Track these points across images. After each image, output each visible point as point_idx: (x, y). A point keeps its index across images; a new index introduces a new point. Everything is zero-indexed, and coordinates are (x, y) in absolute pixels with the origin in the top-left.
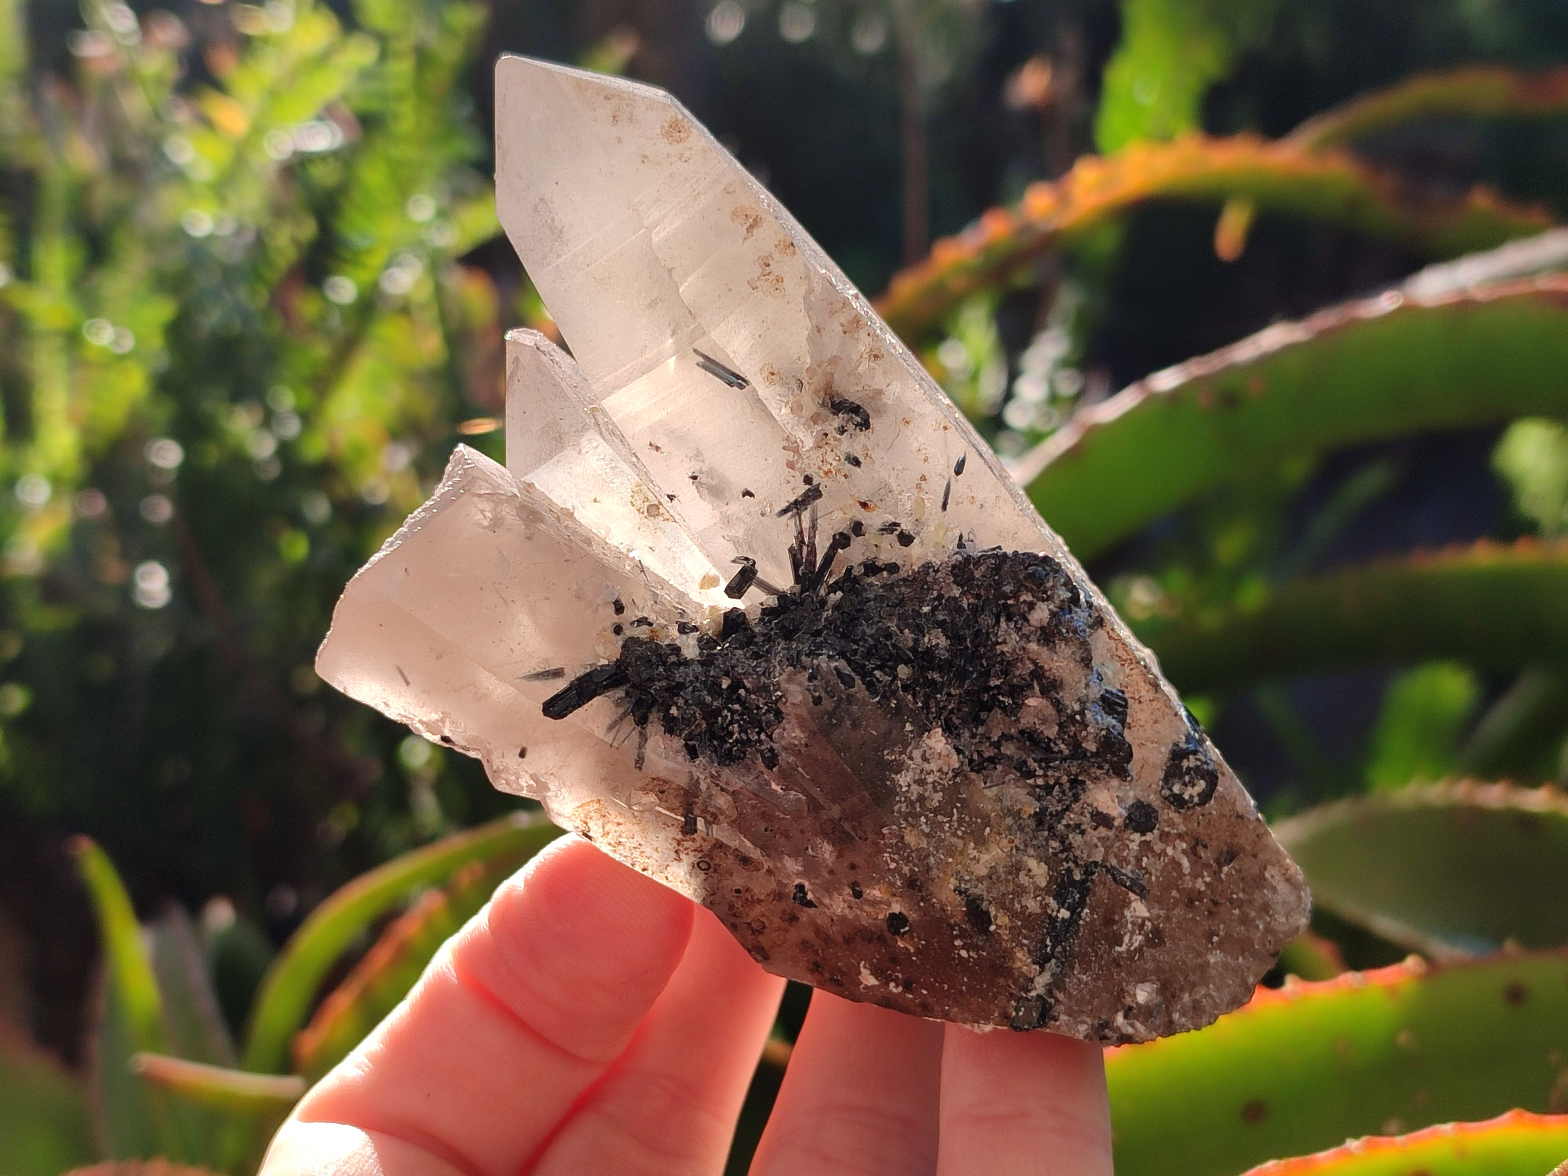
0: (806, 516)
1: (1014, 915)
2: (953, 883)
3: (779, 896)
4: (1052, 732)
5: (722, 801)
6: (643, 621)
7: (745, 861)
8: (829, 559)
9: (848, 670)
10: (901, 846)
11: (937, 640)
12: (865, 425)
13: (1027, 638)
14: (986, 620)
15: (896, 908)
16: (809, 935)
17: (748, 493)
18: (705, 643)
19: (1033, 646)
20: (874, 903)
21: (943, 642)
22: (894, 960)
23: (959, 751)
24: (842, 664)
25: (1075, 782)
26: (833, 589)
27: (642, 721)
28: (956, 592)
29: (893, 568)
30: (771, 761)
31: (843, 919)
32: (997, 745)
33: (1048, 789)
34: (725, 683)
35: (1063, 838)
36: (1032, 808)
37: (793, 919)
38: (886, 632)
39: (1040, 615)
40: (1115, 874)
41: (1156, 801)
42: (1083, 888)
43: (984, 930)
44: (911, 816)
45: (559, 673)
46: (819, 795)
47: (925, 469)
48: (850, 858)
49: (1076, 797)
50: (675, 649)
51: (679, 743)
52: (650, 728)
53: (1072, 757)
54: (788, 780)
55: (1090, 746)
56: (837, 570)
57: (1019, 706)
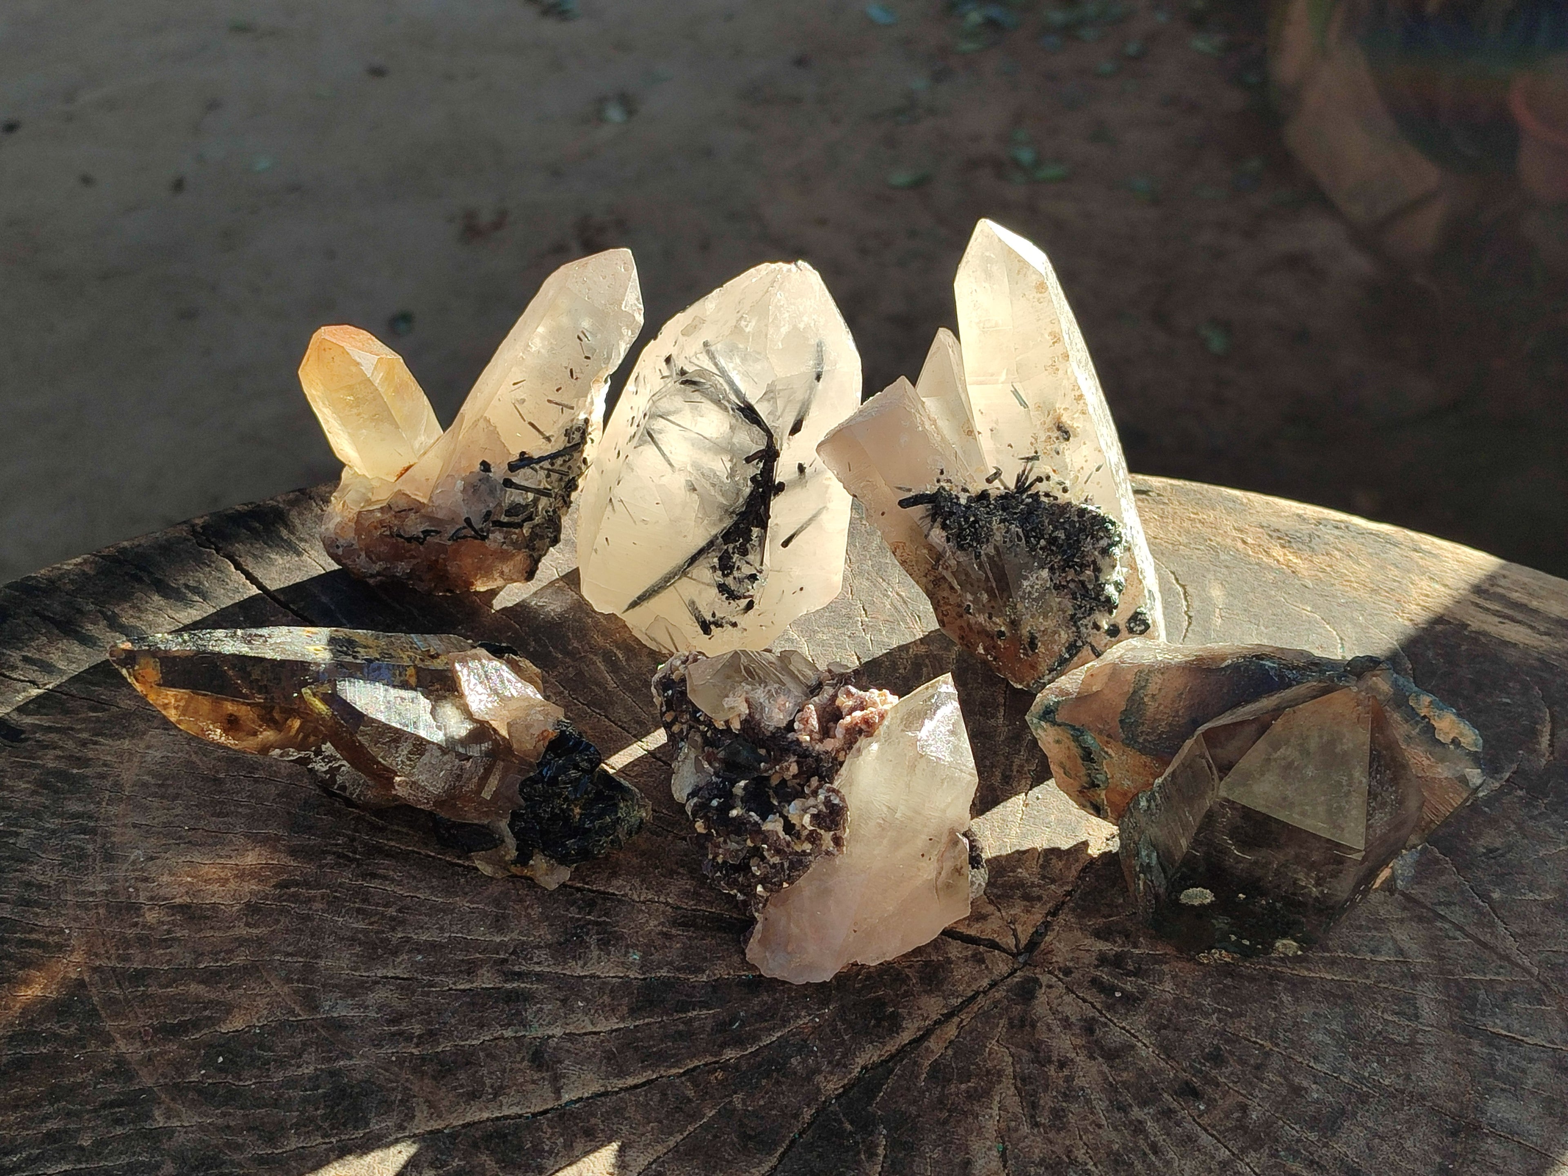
0: (1030, 464)
1: (1047, 650)
2: (1029, 628)
3: (959, 606)
4: (1090, 587)
5: (953, 562)
6: (949, 481)
7: (952, 588)
8: (1032, 485)
9: (1021, 535)
10: (1014, 607)
11: (1061, 535)
12: (1068, 439)
13: (1095, 549)
14: (1082, 536)
15: (1003, 629)
16: (965, 625)
17: (1010, 445)
18: (970, 499)
19: (1096, 553)
20: (995, 623)
21: (1063, 537)
22: (994, 647)
23: (1052, 580)
24: (1020, 530)
25: (1091, 609)
26: (1028, 497)
27: (934, 521)
28: (1076, 519)
29: (1056, 498)
30: (978, 556)
31: (981, 624)
32: (1068, 582)
33: (1080, 607)
34: (972, 519)
35: (1078, 628)
36: (1070, 612)
37: (961, 616)
38: (1042, 522)
39: (1104, 543)
40: (1093, 648)
41: (1122, 626)
42: (1078, 649)
43: (1033, 650)
44: (1023, 598)
45: (910, 490)
46: (990, 575)
47: (1084, 465)
48: (993, 603)
49: (1089, 615)
50: (957, 498)
51: (944, 534)
52: (936, 524)
53: (1094, 599)
54: (981, 566)
55: (1102, 599)
56: (1033, 491)
57: (1082, 572)
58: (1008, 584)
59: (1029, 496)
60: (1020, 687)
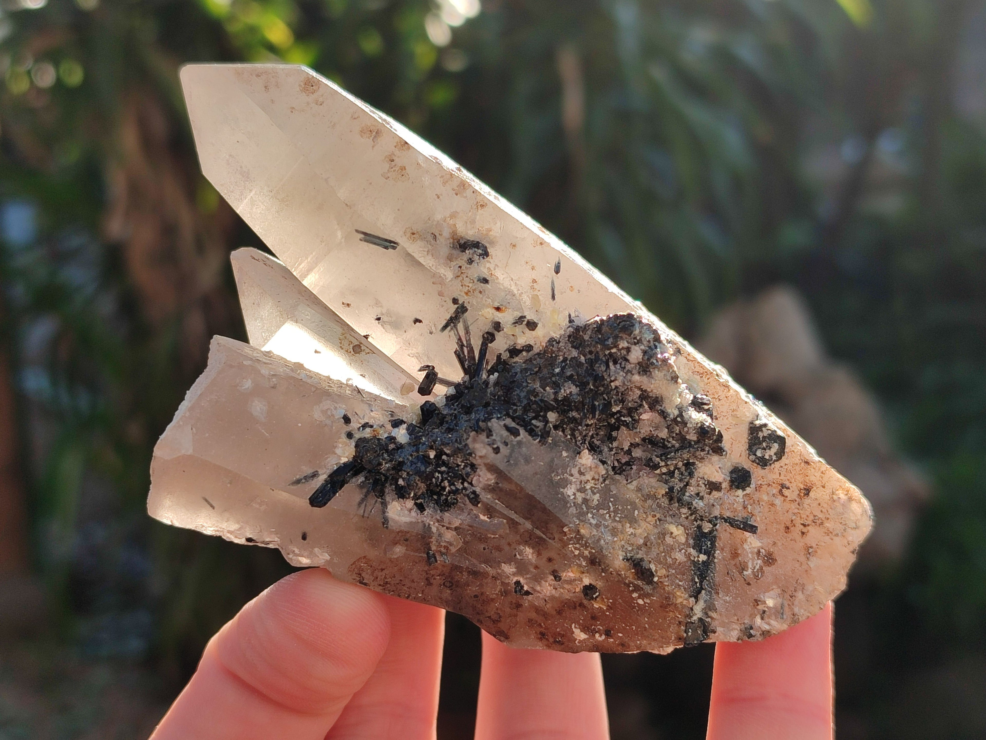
0: (460, 326)
1: (669, 567)
2: (621, 555)
3: (505, 593)
4: (663, 434)
6: (366, 426)
7: (476, 574)
8: (483, 352)
9: (513, 425)
10: (579, 538)
11: (570, 389)
12: (486, 254)
13: (630, 373)
14: (600, 367)
15: (587, 581)
16: (533, 615)
17: (417, 321)
18: (411, 430)
19: (636, 378)
20: (571, 582)
21: (574, 390)
22: (594, 618)
23: (603, 463)
24: (508, 421)
25: (688, 465)
27: (381, 494)
28: (575, 353)
29: (529, 348)
30: (476, 500)
31: (552, 598)
32: (629, 452)
33: (671, 474)
34: (432, 454)
35: (689, 505)
36: (663, 490)
37: (519, 606)
38: (533, 392)
39: (636, 355)
40: (731, 522)
41: (747, 464)
42: (711, 537)
43: (650, 582)
44: (581, 515)
45: (315, 475)
46: (514, 516)
47: (534, 275)
48: (546, 554)
49: (691, 475)
50: (392, 439)
51: (410, 503)
52: (388, 498)
53: (682, 448)
54: (490, 511)
55: (692, 437)
56: (491, 359)
57: (636, 421)
58: (544, 510)
59: (491, 372)
60: (669, 650)
